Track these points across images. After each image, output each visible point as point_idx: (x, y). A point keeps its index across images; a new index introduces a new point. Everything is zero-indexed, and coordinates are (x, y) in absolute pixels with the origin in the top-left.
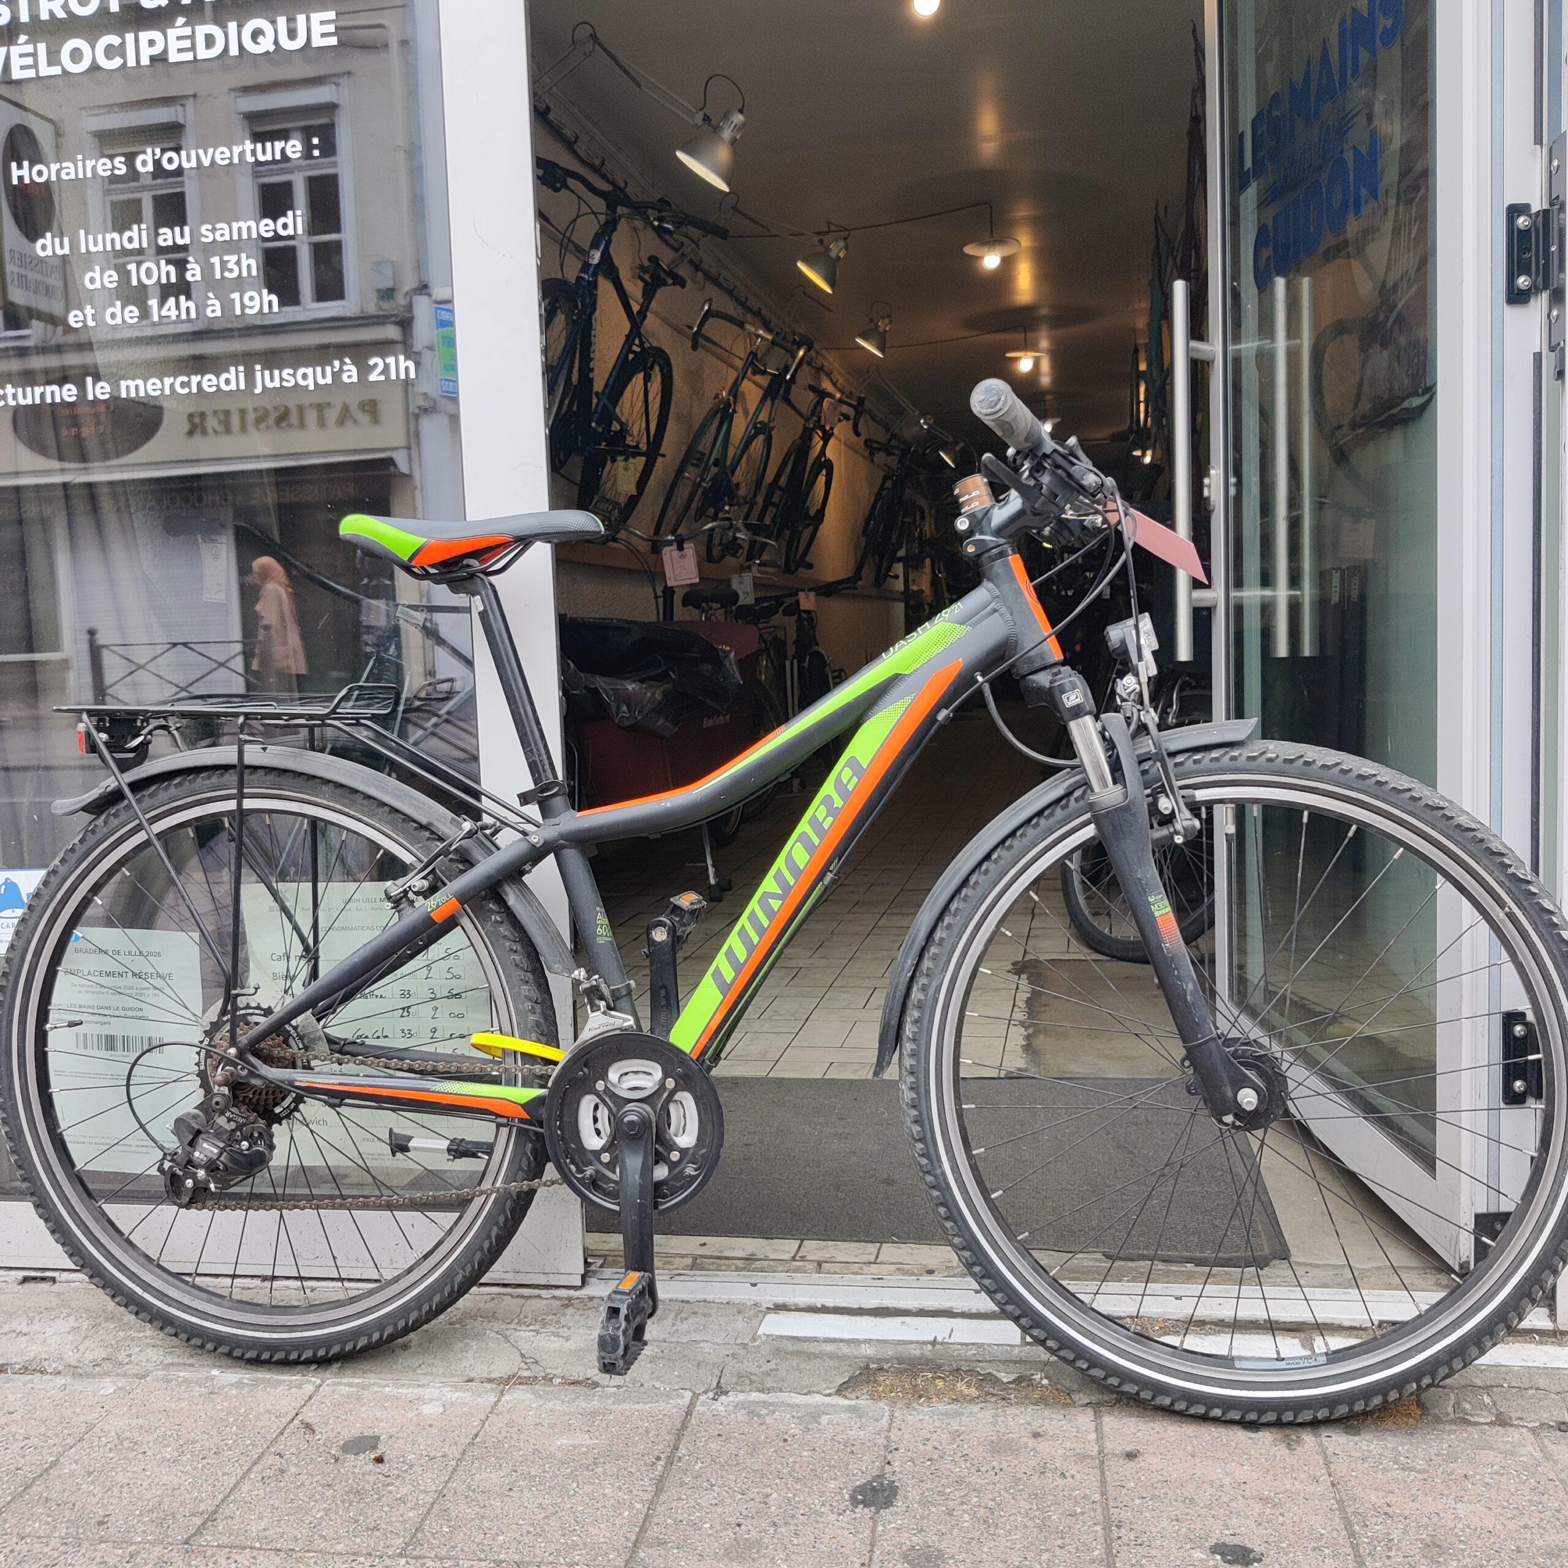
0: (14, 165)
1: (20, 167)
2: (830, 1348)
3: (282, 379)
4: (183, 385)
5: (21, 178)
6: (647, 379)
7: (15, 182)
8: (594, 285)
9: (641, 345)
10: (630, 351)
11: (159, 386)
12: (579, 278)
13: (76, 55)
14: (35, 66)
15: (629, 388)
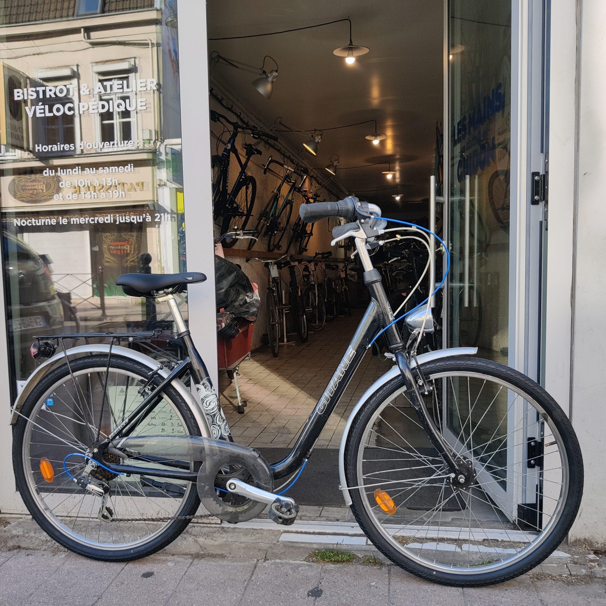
0: (36, 145)
1: (38, 146)
2: (302, 545)
3: (126, 220)
4: (92, 220)
5: (39, 150)
6: (247, 188)
7: (37, 151)
8: (229, 156)
9: (245, 176)
10: (241, 178)
11: (84, 220)
12: (223, 154)
13: (58, 110)
14: (44, 113)
15: (240, 191)
